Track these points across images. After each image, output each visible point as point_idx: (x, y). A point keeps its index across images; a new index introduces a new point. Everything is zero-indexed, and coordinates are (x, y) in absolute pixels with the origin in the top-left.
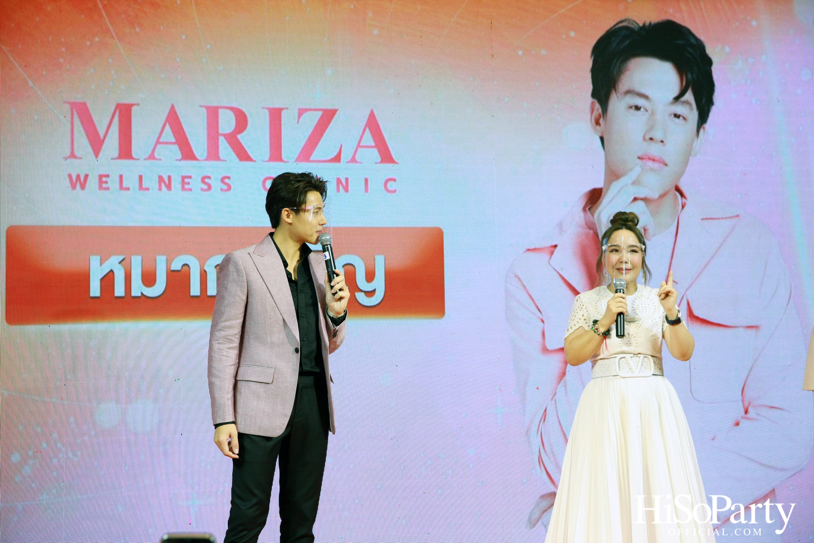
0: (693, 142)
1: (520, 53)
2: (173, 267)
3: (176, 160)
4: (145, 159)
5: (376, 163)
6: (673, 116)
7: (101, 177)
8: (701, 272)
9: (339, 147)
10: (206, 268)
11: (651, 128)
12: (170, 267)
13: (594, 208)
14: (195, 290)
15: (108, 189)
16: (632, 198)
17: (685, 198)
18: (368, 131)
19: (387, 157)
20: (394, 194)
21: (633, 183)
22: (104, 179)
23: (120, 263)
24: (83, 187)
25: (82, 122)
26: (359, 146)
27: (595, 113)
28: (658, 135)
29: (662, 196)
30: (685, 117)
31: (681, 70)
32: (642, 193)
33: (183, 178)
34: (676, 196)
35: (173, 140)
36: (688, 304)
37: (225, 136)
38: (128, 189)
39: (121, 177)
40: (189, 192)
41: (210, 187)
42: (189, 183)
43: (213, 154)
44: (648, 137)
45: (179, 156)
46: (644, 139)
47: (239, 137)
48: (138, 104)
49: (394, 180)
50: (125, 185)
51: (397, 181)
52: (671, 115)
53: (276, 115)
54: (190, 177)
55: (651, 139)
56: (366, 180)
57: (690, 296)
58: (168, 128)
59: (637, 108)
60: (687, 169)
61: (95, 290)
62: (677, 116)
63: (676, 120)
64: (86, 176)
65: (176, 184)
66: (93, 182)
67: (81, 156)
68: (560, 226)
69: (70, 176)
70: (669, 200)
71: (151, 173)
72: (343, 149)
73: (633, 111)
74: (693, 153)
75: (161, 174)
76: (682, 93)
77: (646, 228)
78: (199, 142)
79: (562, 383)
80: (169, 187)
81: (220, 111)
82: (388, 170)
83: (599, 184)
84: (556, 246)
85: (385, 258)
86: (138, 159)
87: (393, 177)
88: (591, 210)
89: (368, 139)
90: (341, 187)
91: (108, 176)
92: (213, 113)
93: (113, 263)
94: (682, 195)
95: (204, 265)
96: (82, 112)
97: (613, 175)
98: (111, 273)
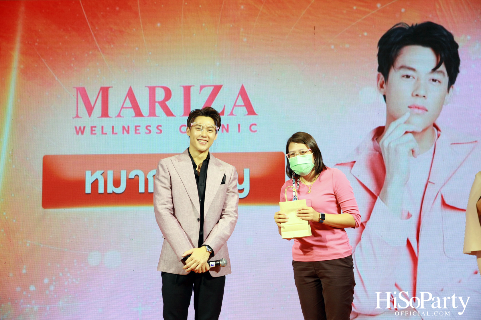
0: (445, 96)
1: (333, 47)
2: (130, 177)
3: (132, 117)
4: (116, 117)
5: (245, 115)
6: (431, 80)
7: (92, 127)
8: (451, 177)
9: (223, 107)
10: (148, 177)
11: (417, 88)
12: (128, 177)
13: (380, 138)
14: (142, 189)
15: (95, 134)
16: (404, 132)
17: (440, 131)
18: (240, 97)
19: (251, 111)
20: (255, 133)
21: (405, 123)
22: (94, 129)
23: (101, 174)
24: (82, 133)
25: (82, 98)
26: (235, 105)
27: (380, 81)
28: (422, 93)
29: (424, 130)
30: (440, 80)
31: (437, 51)
32: (410, 128)
33: (136, 127)
34: (433, 130)
35: (130, 106)
36: (442, 197)
37: (159, 103)
38: (106, 134)
39: (102, 127)
40: (139, 135)
41: (150, 131)
42: (139, 130)
43: (152, 113)
44: (415, 94)
45: (134, 114)
46: (412, 95)
47: (167, 103)
48: (112, 87)
49: (255, 125)
50: (104, 132)
51: (257, 125)
52: (430, 80)
53: (187, 90)
54: (139, 126)
55: (417, 95)
56: (239, 125)
57: (443, 191)
58: (128, 100)
59: (408, 77)
60: (441, 113)
61: (88, 190)
62: (434, 80)
63: (434, 83)
64: (84, 127)
65: (132, 130)
66: (88, 130)
67: (81, 116)
68: (357, 149)
69: (76, 128)
70: (429, 132)
71: (118, 125)
72: (225, 108)
73: (405, 79)
74: (445, 103)
75: (124, 125)
76: (438, 66)
77: (414, 150)
78: (144, 106)
79: (359, 245)
80: (128, 132)
81: (157, 89)
82: (252, 119)
83: (383, 124)
84: (355, 162)
85: (250, 170)
86: (112, 117)
87: (255, 123)
88: (378, 139)
89: (240, 102)
90: (224, 130)
91: (95, 127)
92: (152, 90)
93: (98, 175)
94: (438, 129)
95: (147, 175)
96: (83, 92)
97: (392, 118)
98: (97, 180)
